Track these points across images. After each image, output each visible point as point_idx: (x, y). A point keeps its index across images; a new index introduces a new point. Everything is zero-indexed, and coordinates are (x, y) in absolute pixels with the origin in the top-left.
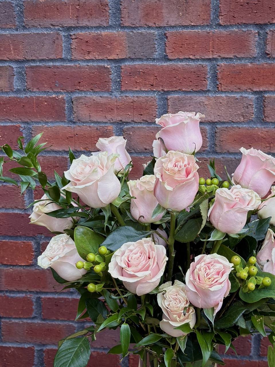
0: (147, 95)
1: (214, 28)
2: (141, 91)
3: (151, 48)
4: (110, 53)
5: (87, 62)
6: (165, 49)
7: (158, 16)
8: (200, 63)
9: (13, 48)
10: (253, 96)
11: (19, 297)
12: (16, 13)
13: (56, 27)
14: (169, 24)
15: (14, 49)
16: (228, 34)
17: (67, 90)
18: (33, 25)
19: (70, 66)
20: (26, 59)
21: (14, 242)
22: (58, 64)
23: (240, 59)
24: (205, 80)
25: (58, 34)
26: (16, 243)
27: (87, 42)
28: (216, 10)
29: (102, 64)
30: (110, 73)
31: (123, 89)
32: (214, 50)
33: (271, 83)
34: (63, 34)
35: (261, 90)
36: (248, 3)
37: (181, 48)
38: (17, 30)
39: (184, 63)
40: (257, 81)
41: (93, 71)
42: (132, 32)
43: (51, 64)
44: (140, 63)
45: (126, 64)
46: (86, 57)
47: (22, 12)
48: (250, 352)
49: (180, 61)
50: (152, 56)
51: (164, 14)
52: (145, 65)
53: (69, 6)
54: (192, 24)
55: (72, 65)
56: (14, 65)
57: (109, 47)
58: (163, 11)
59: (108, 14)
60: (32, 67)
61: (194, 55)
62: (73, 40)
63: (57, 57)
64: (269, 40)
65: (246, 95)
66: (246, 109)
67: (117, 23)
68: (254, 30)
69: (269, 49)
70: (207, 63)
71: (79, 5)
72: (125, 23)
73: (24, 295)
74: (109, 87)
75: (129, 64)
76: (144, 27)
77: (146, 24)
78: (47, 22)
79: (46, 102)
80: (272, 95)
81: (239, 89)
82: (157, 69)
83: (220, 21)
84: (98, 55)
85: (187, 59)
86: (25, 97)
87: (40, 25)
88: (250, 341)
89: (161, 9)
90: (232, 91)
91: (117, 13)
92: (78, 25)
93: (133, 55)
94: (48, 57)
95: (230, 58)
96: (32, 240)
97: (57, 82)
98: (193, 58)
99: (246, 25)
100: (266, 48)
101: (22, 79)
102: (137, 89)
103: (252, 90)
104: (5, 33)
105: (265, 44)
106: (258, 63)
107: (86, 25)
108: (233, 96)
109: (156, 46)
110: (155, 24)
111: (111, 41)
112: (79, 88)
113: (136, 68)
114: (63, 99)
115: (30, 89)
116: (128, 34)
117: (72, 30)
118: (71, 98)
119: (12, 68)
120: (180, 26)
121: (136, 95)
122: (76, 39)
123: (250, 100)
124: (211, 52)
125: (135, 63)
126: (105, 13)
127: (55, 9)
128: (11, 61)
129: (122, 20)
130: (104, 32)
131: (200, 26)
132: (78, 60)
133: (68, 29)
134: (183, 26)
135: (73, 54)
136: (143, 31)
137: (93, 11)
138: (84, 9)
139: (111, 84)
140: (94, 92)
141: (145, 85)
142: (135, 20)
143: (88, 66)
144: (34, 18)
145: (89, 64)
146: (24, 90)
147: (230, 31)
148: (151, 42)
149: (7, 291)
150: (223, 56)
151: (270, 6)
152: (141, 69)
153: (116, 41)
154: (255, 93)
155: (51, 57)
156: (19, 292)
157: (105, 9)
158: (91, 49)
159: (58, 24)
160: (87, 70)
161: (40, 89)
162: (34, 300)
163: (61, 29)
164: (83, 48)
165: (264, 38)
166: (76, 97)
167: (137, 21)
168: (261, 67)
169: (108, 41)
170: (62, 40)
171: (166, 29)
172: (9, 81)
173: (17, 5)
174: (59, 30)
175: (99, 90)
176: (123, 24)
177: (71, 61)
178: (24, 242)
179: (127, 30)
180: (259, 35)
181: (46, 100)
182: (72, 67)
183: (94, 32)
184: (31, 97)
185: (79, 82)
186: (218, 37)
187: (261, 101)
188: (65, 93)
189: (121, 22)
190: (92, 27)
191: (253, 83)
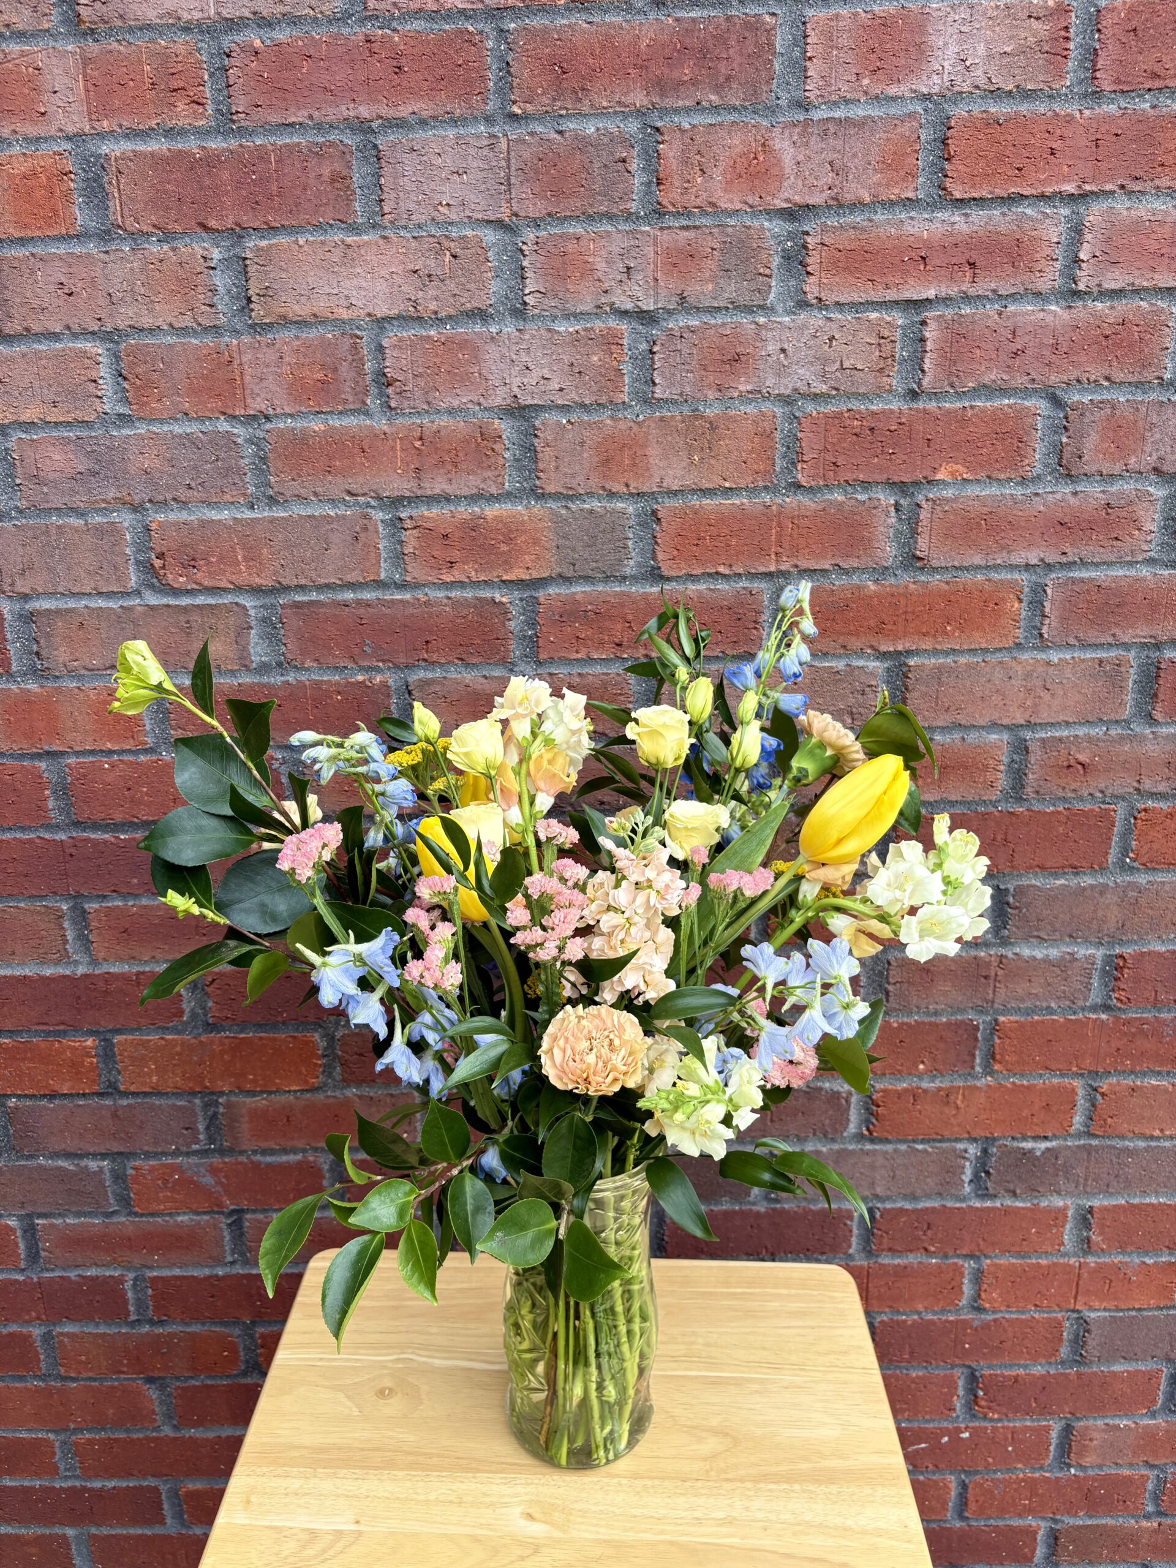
0: (605, 671)
1: (784, 495)
2: (589, 660)
3: (616, 550)
4: (508, 565)
5: (447, 589)
6: (654, 552)
7: (635, 465)
8: (744, 583)
9: (244, 557)
10: (877, 664)
11: (288, 1162)
12: (247, 461)
13: (361, 499)
14: (665, 485)
15: (246, 559)
16: (820, 508)
17: (396, 661)
18: (297, 492)
19: (401, 601)
20: (280, 583)
21: (268, 1038)
22: (368, 595)
23: (846, 572)
24: (755, 628)
25: (366, 517)
26: (275, 1039)
27: (445, 536)
28: (788, 448)
29: (486, 594)
30: (510, 616)
31: (543, 656)
32: (780, 550)
33: (924, 630)
34: (379, 515)
35: (900, 648)
36: (872, 429)
37: (695, 548)
38: (252, 507)
39: (702, 586)
40: (890, 627)
41: (465, 612)
42: (567, 507)
43: (349, 596)
44: (588, 588)
45: (551, 591)
46: (443, 577)
47: (264, 460)
48: (850, 1246)
49: (693, 581)
50: (618, 571)
51: (651, 461)
52: (600, 592)
53: (394, 440)
54: (727, 485)
55: (407, 596)
56: (248, 602)
57: (504, 548)
58: (650, 451)
59: (501, 461)
60: (298, 605)
61: (730, 566)
62: (408, 533)
63: (364, 578)
64: (925, 523)
65: (861, 663)
66: (860, 696)
67: (525, 484)
68: (886, 498)
69: (922, 545)
70: (763, 585)
71: (421, 439)
72: (549, 484)
73: (299, 1157)
74: (508, 650)
75: (557, 590)
76: (599, 495)
77: (603, 488)
78: (336, 485)
79: (339, 693)
80: (927, 662)
81: (844, 647)
82: (633, 602)
83: (799, 476)
84: (476, 571)
85: (710, 575)
86: (283, 682)
87: (315, 494)
88: (849, 1223)
89: (643, 446)
90: (826, 654)
91: (526, 457)
92: (419, 493)
93: (568, 568)
94: (340, 579)
95: (822, 570)
96: (317, 1031)
97: (367, 642)
98: (727, 572)
99: (866, 485)
100: (916, 542)
101: (272, 636)
102: (579, 656)
103: (876, 650)
104: (219, 517)
105: (914, 533)
106: (893, 580)
107: (443, 491)
108: (827, 664)
109: (630, 543)
110: (627, 485)
111: (509, 531)
112: (426, 656)
113: (575, 602)
114: (385, 685)
115: (294, 663)
116: (556, 514)
117: (404, 506)
118: (407, 682)
119: (244, 607)
120: (694, 491)
121: (576, 670)
122: (415, 528)
123: (871, 673)
124: (773, 556)
125: (573, 590)
126: (493, 460)
127: (357, 450)
128: (239, 589)
129: (539, 478)
130: (492, 511)
131: (746, 489)
132: (423, 585)
133: (392, 502)
134: (701, 490)
135: (409, 569)
136: (595, 504)
137: (460, 454)
138: (436, 448)
139: (513, 645)
140: (467, 665)
141: (602, 643)
142: (573, 475)
143: (449, 598)
144: (300, 476)
145: (453, 594)
146: (280, 665)
147: (824, 501)
148: (617, 534)
149: (255, 1152)
150: (804, 564)
151: (930, 437)
152: (591, 604)
153: (525, 532)
154: (883, 656)
155: (351, 577)
156: (285, 1151)
157: (493, 449)
158: (456, 555)
159: (365, 490)
160: (448, 609)
161: (322, 660)
162: (326, 1167)
163: (373, 503)
164: (435, 553)
165: (910, 518)
166: (420, 680)
167: (580, 478)
168: (902, 591)
169: (503, 534)
170: (377, 532)
171: (656, 499)
172: (237, 642)
173: (250, 441)
174: (368, 505)
175: (480, 659)
176: (542, 488)
177: (402, 586)
178: (294, 1037)
179: (552, 504)
180: (897, 510)
181: (340, 689)
182: (408, 602)
183: (464, 511)
184: (300, 682)
185: (427, 642)
186: (793, 518)
187: (897, 675)
188: (389, 668)
189: (538, 482)
190: (458, 498)
191: (879, 630)
